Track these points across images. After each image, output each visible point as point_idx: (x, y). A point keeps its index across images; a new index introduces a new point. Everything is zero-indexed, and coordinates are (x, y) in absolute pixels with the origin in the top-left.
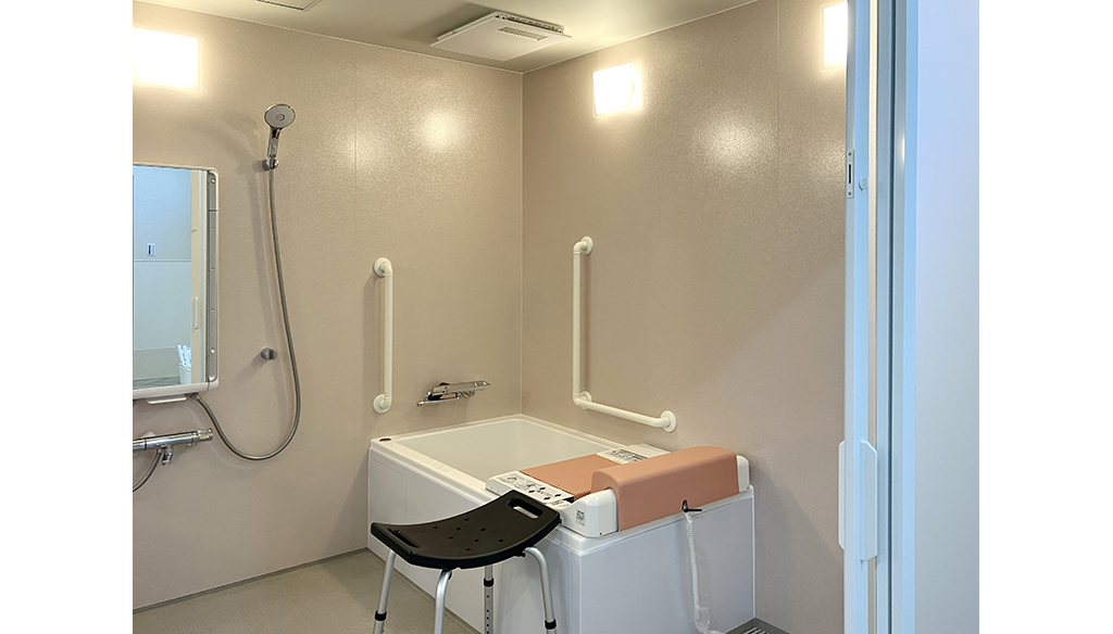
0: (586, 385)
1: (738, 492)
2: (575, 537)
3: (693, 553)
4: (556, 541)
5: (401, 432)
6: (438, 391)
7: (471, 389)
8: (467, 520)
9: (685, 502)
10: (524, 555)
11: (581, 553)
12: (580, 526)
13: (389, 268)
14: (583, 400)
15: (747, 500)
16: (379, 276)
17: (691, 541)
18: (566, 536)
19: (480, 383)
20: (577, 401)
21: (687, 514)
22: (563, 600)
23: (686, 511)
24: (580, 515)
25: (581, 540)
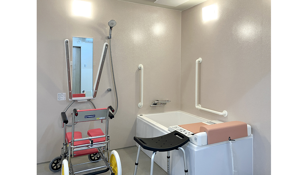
0: (199, 103)
1: (247, 136)
2: (194, 145)
3: (232, 154)
4: (188, 146)
5: (146, 113)
6: (156, 102)
7: (165, 102)
8: (162, 138)
9: (229, 137)
10: (178, 149)
11: (196, 150)
12: (196, 142)
13: (142, 67)
14: (199, 107)
15: (250, 138)
16: (140, 69)
17: (231, 150)
18: (191, 145)
19: (168, 101)
20: (197, 107)
21: (230, 141)
22: (190, 164)
23: (230, 140)
24: (196, 139)
25: (196, 146)
